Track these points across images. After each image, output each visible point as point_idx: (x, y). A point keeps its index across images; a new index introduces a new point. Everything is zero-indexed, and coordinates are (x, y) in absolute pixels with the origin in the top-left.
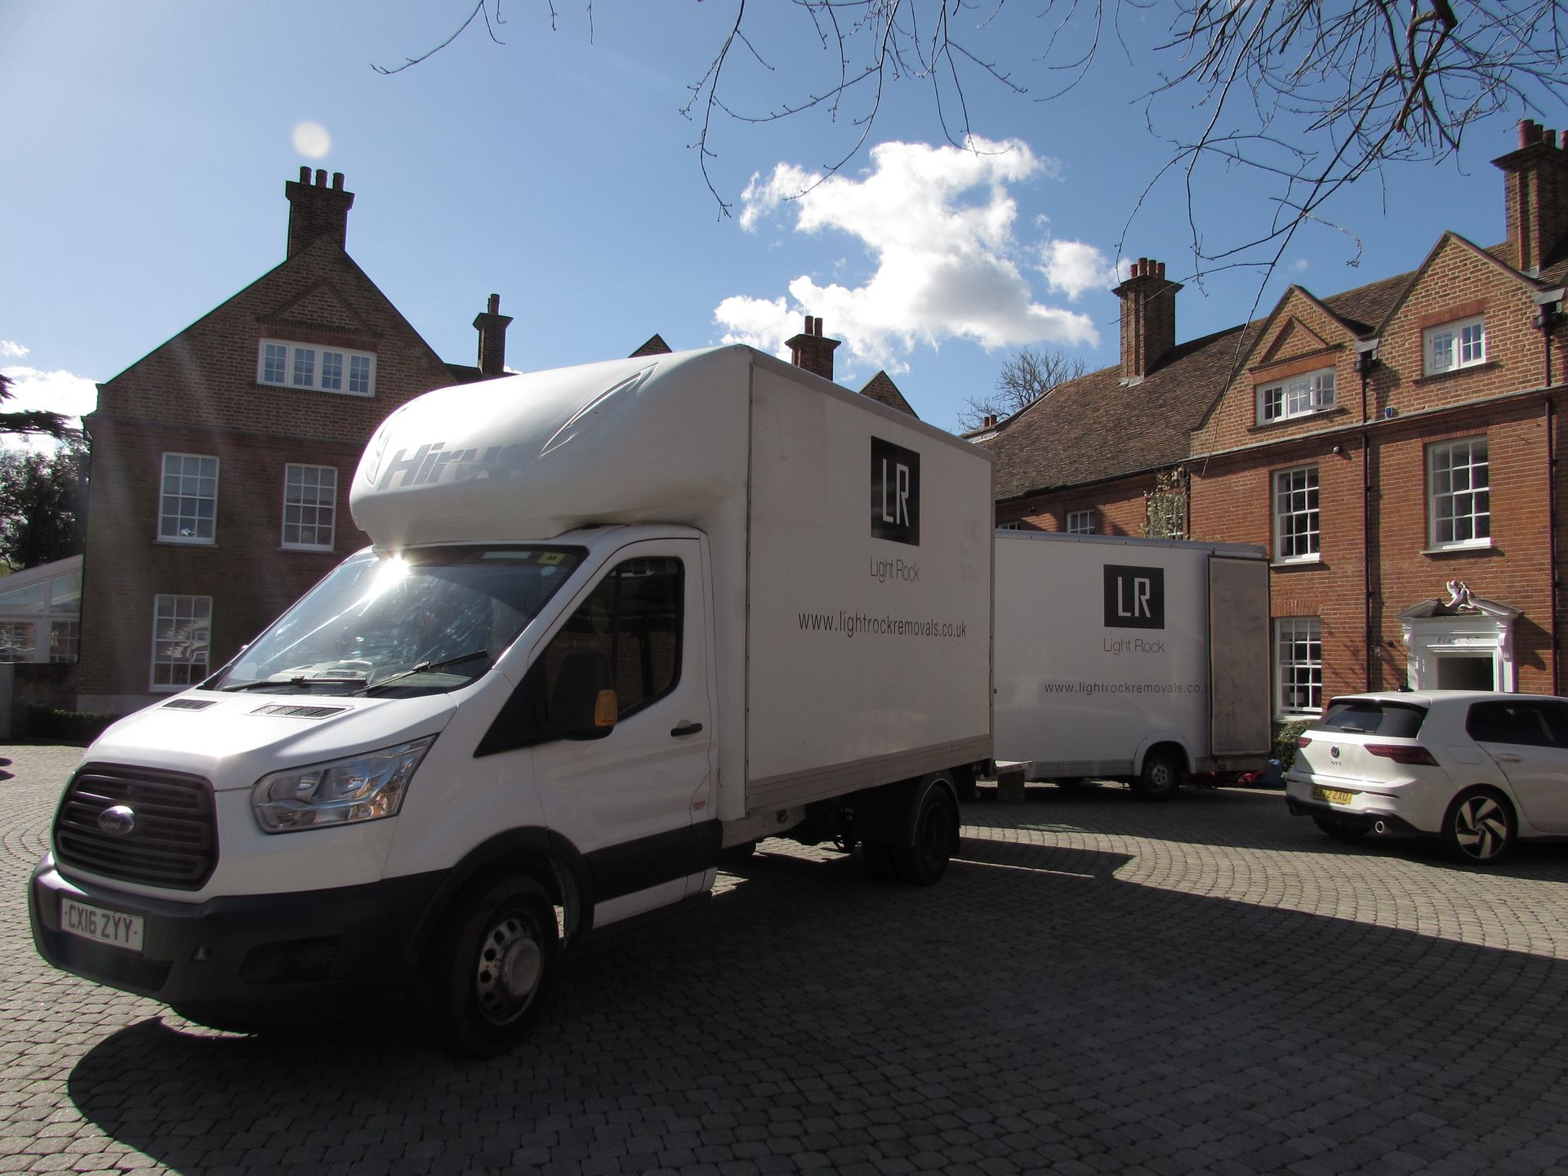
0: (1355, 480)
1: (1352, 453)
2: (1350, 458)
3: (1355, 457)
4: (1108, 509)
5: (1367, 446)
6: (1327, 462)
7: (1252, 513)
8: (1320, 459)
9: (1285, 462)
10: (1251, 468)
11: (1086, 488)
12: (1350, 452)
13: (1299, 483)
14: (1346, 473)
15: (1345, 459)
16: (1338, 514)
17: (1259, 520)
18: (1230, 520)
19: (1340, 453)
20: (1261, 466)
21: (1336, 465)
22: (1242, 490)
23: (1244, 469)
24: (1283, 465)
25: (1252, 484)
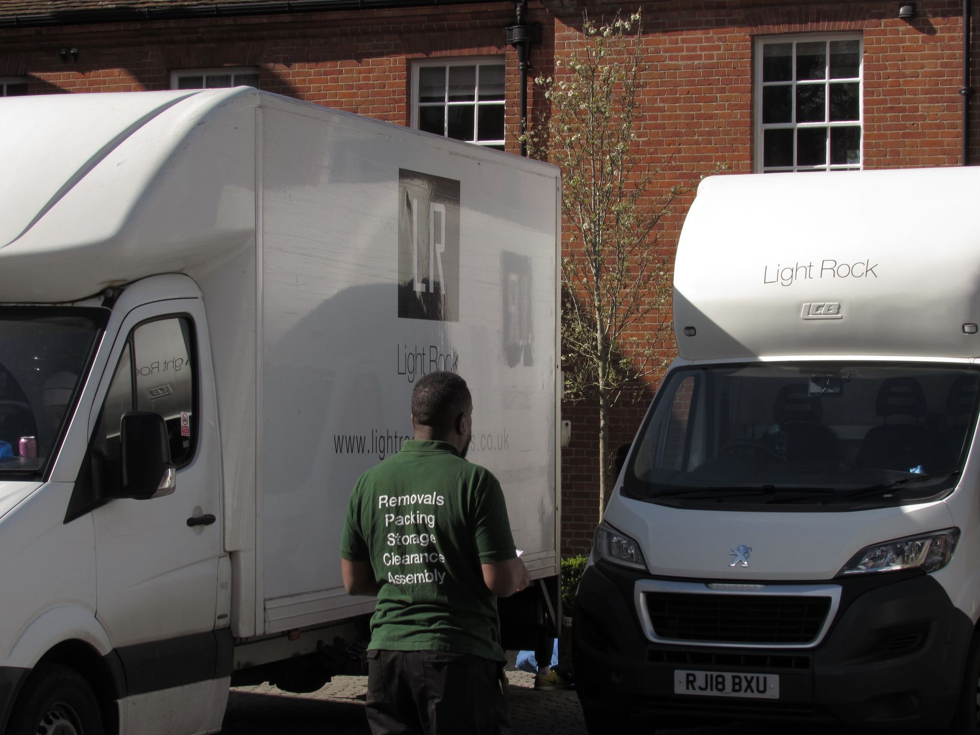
0: (941, 74)
1: (937, 23)
2: (932, 31)
3: (942, 30)
4: (298, 74)
5: (969, 14)
6: (884, 33)
7: (711, 117)
8: (867, 25)
9: (790, 23)
10: (707, 25)
11: (245, 20)
12: (932, 20)
13: (810, 66)
14: (923, 57)
15: (922, 31)
16: (904, 136)
17: (727, 133)
18: (657, 127)
19: (910, 19)
20: (733, 23)
21: (902, 40)
22: (686, 67)
23: (693, 25)
24: (784, 28)
25: (711, 57)
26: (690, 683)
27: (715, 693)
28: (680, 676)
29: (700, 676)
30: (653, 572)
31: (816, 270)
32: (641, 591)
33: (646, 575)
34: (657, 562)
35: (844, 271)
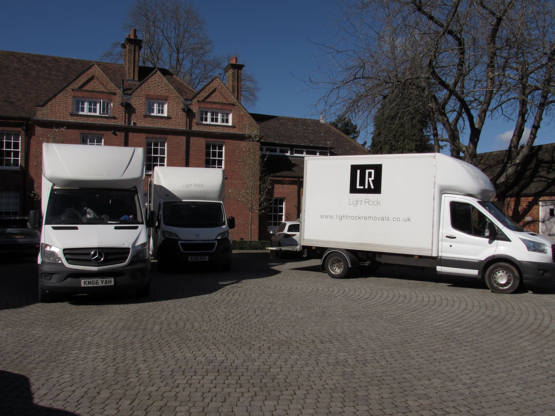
26: (192, 259)
27: (196, 260)
28: (190, 258)
29: (194, 258)
30: (181, 239)
31: (193, 185)
32: (180, 242)
33: (180, 240)
34: (182, 237)
35: (198, 186)
